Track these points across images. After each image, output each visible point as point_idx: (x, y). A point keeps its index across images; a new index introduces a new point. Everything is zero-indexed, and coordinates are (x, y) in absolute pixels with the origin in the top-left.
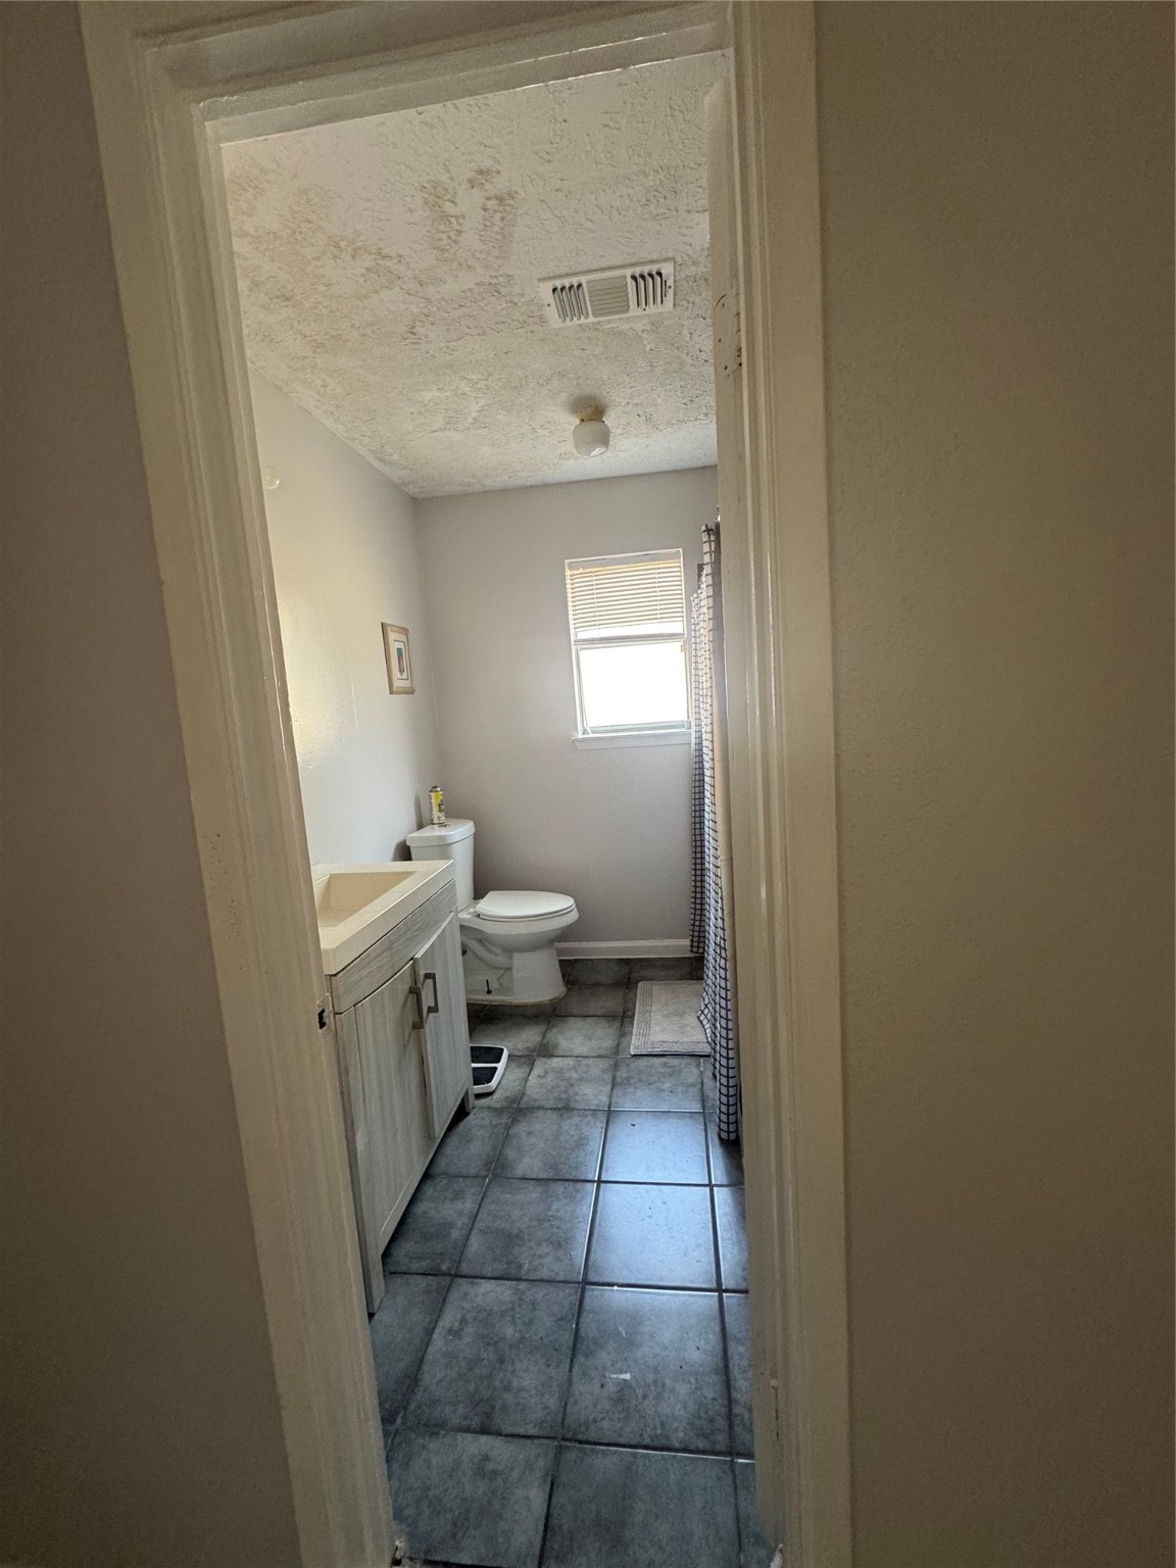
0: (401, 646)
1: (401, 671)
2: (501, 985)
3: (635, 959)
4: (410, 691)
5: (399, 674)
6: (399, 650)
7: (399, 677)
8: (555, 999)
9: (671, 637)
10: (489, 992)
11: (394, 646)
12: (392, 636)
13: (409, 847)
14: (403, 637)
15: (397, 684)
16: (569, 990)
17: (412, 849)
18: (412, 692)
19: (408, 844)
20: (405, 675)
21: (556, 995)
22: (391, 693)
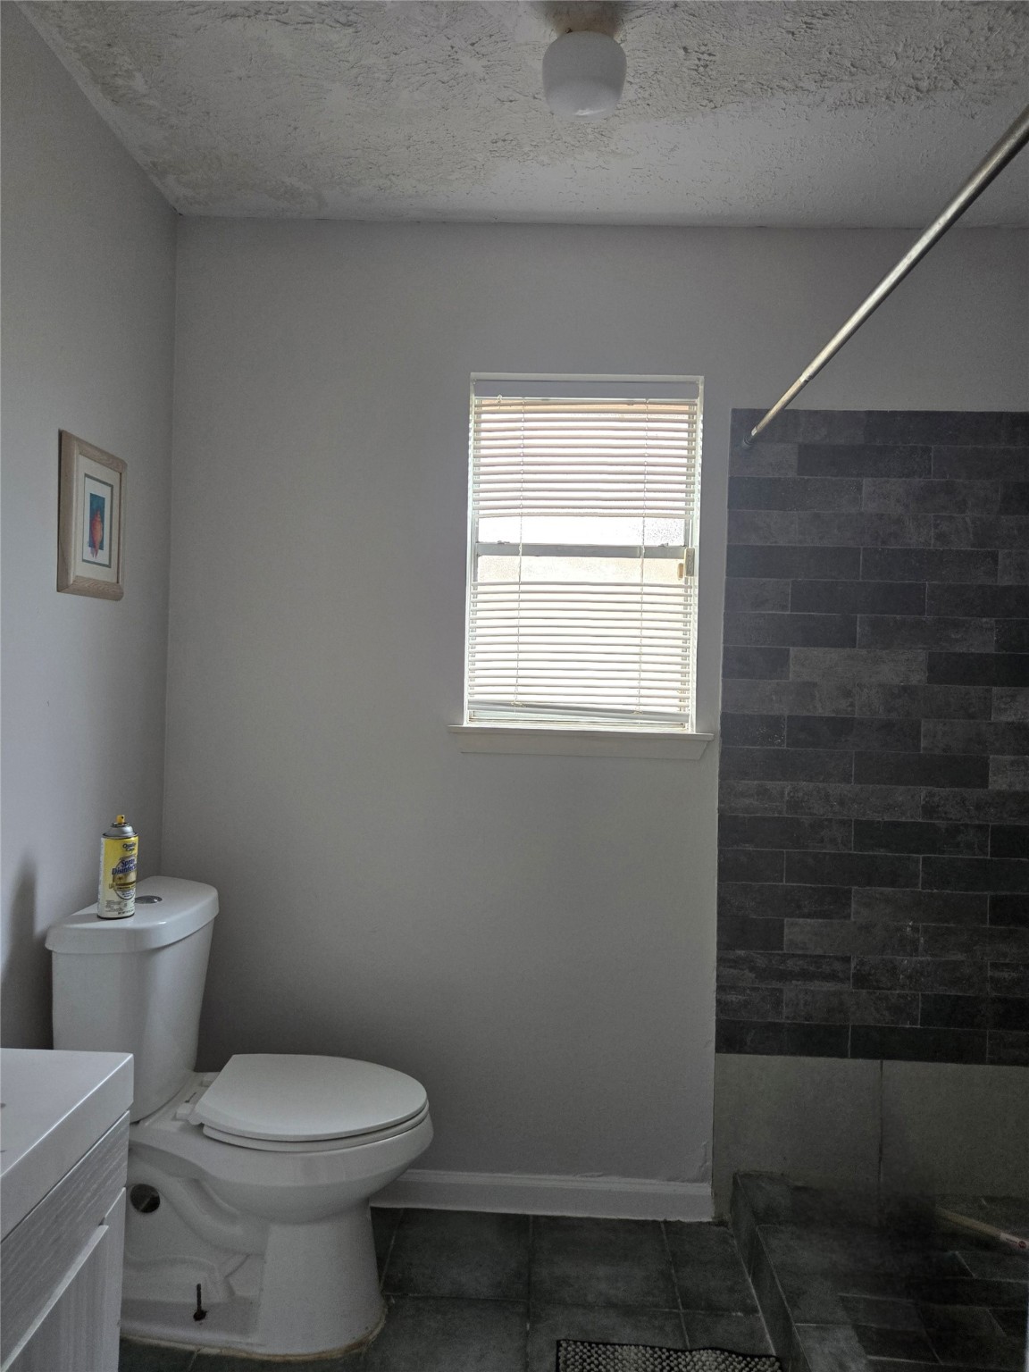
0: (103, 492)
1: (95, 545)
2: (231, 1292)
3: (536, 1217)
4: (110, 593)
5: (88, 549)
6: (97, 505)
7: (88, 556)
8: (360, 1344)
9: (662, 552)
10: (200, 1315)
11: (83, 491)
12: (82, 465)
13: (49, 953)
14: (112, 477)
15: (80, 569)
16: (391, 1313)
17: (54, 956)
18: (117, 597)
19: (49, 946)
20: (103, 556)
21: (358, 1334)
22: (62, 586)
